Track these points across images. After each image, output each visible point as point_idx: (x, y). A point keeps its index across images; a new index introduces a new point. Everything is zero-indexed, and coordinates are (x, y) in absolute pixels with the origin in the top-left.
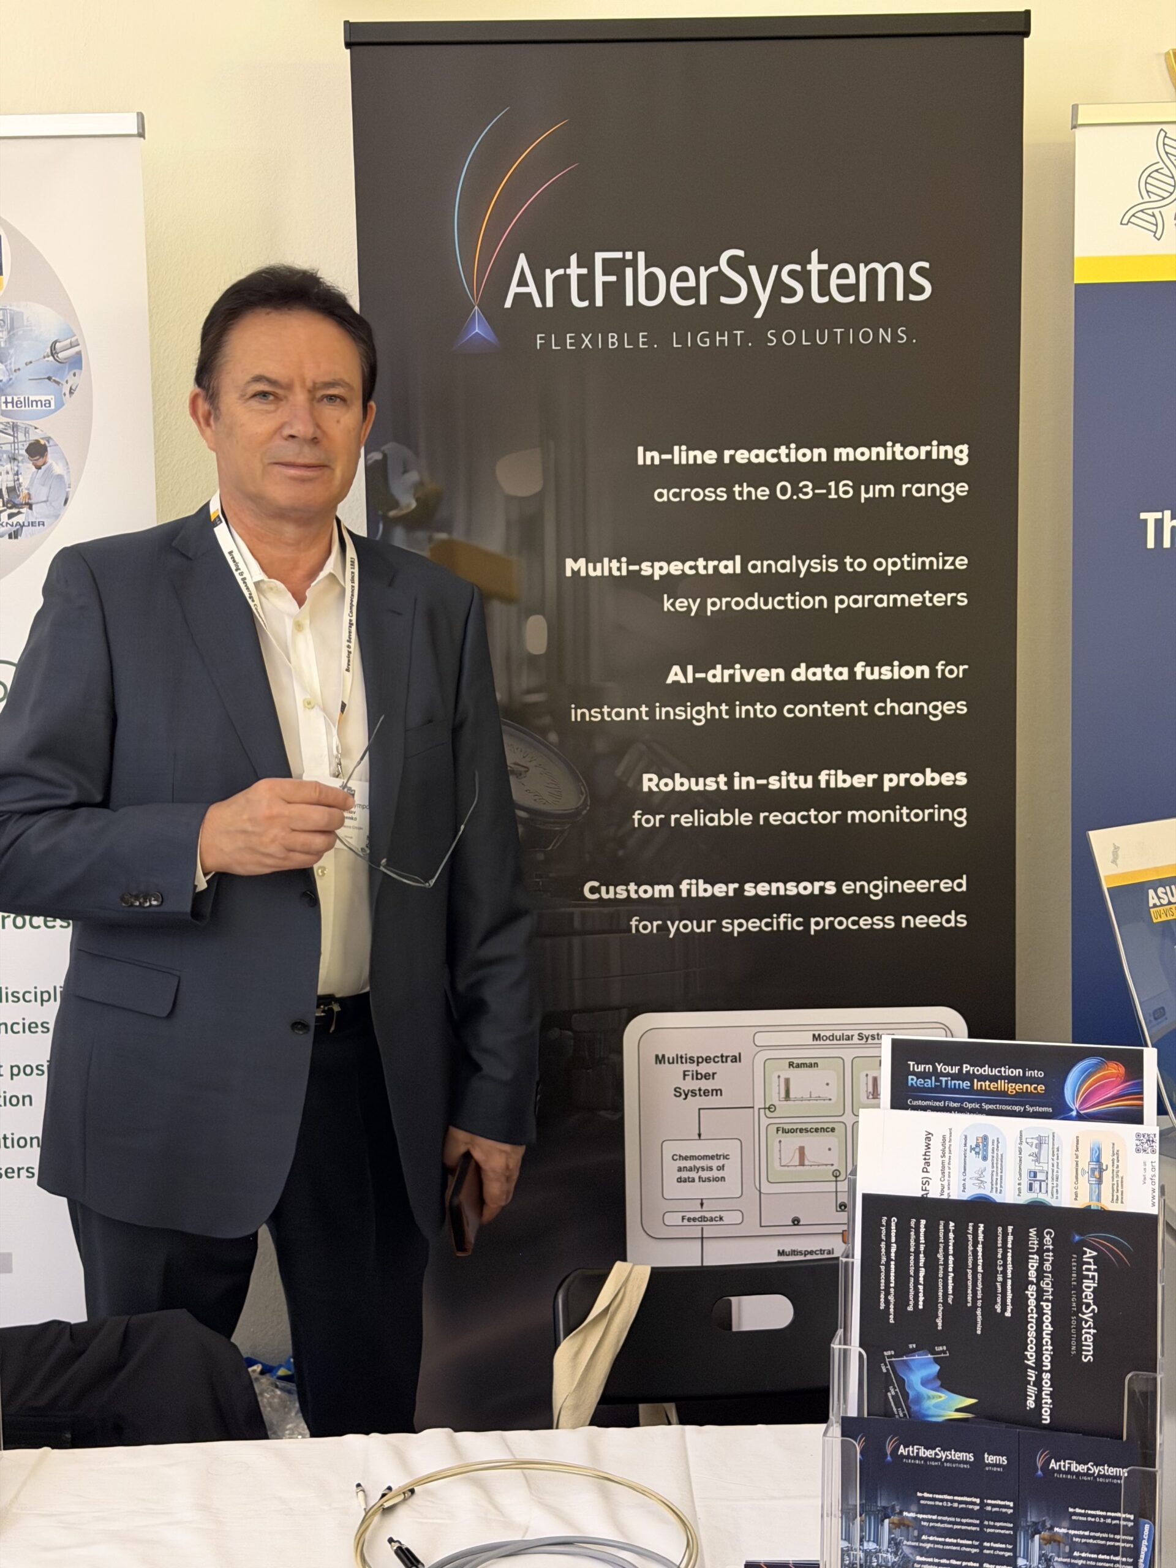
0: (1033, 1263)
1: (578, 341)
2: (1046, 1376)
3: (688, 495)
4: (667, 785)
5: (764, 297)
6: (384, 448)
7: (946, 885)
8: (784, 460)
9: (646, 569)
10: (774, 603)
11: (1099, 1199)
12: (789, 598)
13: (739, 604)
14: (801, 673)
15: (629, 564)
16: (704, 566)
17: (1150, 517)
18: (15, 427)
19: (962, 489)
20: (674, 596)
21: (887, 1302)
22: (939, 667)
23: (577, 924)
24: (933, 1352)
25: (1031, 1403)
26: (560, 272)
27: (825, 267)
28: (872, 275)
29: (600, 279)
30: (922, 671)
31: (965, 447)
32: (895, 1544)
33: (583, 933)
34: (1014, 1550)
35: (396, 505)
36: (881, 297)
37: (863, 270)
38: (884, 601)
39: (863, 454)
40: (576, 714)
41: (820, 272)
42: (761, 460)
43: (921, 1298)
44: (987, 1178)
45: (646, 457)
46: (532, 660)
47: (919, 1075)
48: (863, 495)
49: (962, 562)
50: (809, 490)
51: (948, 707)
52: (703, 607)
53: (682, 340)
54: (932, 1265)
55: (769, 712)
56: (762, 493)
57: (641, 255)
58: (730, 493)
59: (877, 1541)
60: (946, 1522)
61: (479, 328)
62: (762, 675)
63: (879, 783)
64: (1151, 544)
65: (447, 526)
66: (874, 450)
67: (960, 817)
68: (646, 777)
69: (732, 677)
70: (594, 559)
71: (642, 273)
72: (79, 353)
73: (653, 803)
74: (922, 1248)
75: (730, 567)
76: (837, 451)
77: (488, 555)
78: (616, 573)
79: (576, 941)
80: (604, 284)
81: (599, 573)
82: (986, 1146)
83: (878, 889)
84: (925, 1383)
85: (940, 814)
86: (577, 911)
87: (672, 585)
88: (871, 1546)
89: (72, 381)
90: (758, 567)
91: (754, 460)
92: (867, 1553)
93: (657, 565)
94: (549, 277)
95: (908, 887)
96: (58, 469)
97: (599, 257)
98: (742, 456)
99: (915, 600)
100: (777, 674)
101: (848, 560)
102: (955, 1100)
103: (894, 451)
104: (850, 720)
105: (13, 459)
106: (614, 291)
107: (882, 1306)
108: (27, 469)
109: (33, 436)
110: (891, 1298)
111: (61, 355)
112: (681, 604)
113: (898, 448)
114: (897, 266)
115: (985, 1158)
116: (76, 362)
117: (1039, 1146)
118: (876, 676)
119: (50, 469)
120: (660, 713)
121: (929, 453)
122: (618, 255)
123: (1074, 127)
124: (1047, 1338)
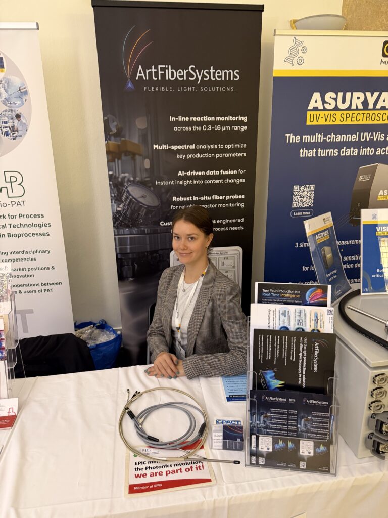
0: (301, 346)
1: (155, 89)
2: (304, 376)
3: (182, 129)
4: (178, 199)
5: (200, 78)
6: (108, 116)
7: (239, 220)
8: (205, 120)
9: (173, 147)
10: (202, 156)
11: (317, 327)
12: (206, 155)
13: (194, 156)
14: (208, 173)
15: (168, 146)
16: (186, 147)
17: (288, 135)
18: (12, 110)
19: (245, 128)
20: (179, 154)
21: (260, 357)
22: (239, 171)
23: (159, 231)
24: (273, 370)
25: (299, 383)
26: (150, 70)
27: (214, 71)
28: (225, 73)
29: (160, 72)
30: (235, 172)
31: (246, 117)
32: (265, 422)
33: (159, 233)
34: (297, 423)
35: (111, 131)
36: (228, 79)
37: (223, 72)
38: (227, 155)
39: (223, 119)
40: (157, 183)
41: (213, 72)
42: (199, 120)
43: (270, 356)
44: (286, 321)
45: (172, 119)
46: (146, 170)
47: (265, 293)
48: (223, 129)
49: (245, 146)
50: (210, 128)
51: (241, 180)
52: (186, 156)
53: (180, 89)
54: (273, 347)
55: (201, 182)
56: (200, 128)
57: (170, 66)
58: (192, 128)
59: (259, 421)
60: (278, 416)
61: (130, 85)
62: (200, 173)
63: (225, 198)
64: (288, 142)
65: (124, 136)
66: (226, 118)
67: (243, 205)
68: (174, 197)
69: (193, 174)
70: (160, 145)
71: (170, 71)
72: (26, 90)
73: (175, 203)
74: (270, 343)
75: (192, 147)
76: (217, 118)
77: (135, 144)
78: (165, 148)
79: (159, 235)
80: (161, 74)
81: (161, 148)
82: (285, 313)
83: (225, 222)
84: (271, 378)
85: (238, 205)
86: (159, 228)
87: (179, 152)
88: (258, 422)
89: (25, 98)
90: (199, 147)
91: (198, 120)
92: (257, 424)
93: (175, 146)
94: (147, 72)
95: (231, 221)
96: (24, 121)
97: (159, 66)
98: (195, 119)
99: (234, 155)
100: (203, 173)
101: (219, 145)
102: (275, 299)
103: (231, 118)
104: (219, 183)
105: (12, 119)
106: (163, 76)
107: (259, 358)
108: (16, 121)
109: (17, 113)
110: (262, 356)
111: (22, 91)
112: (181, 156)
113: (231, 117)
114: (231, 71)
115: (285, 316)
116: (26, 92)
117: (300, 313)
118: (225, 173)
119: (22, 122)
120: (177, 182)
121: (238, 119)
122: (164, 66)
123: (275, 35)
124: (304, 366)
